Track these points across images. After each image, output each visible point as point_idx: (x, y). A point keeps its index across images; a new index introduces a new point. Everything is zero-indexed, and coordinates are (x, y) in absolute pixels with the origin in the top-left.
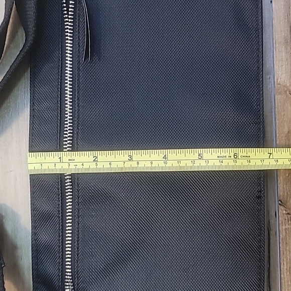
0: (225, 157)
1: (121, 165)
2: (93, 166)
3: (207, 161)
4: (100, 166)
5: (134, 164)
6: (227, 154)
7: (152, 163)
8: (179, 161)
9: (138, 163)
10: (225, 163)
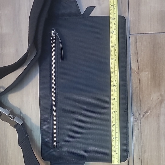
0: (114, 90)
1: (117, 129)
2: (117, 139)
3: (116, 96)
4: (117, 136)
5: (117, 123)
6: (113, 89)
7: (116, 117)
8: (116, 107)
9: (116, 122)
10: (116, 90)
